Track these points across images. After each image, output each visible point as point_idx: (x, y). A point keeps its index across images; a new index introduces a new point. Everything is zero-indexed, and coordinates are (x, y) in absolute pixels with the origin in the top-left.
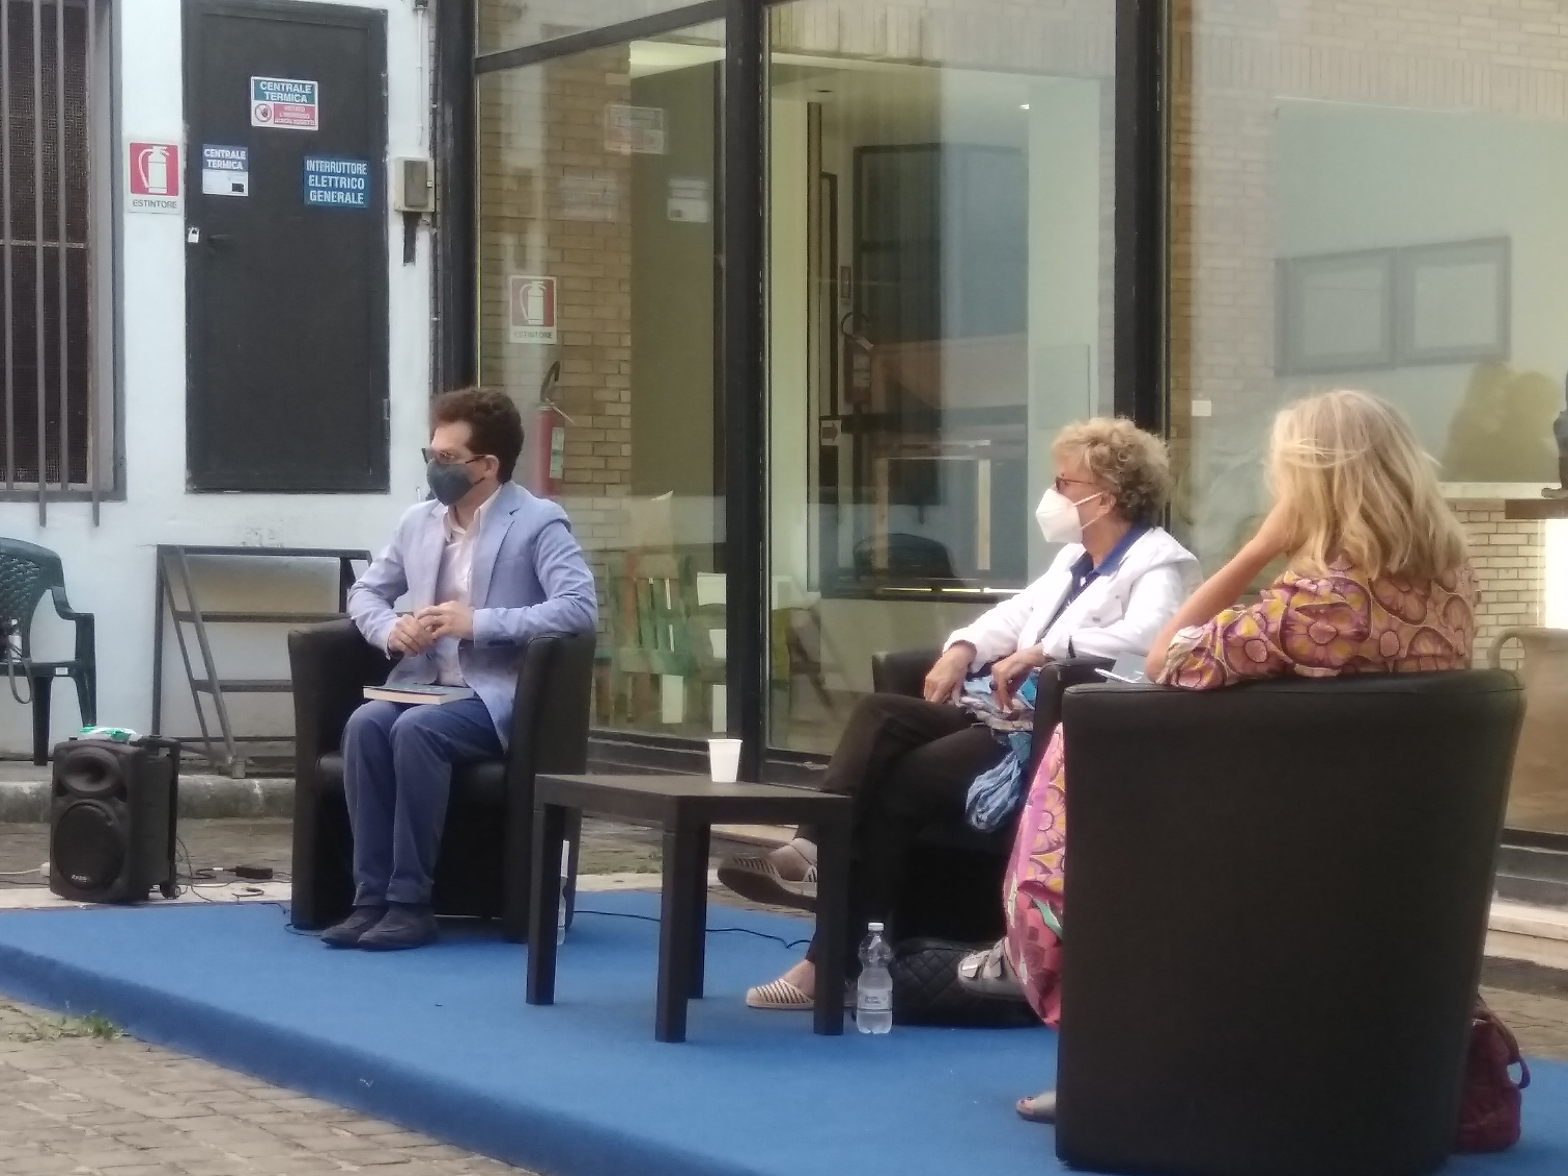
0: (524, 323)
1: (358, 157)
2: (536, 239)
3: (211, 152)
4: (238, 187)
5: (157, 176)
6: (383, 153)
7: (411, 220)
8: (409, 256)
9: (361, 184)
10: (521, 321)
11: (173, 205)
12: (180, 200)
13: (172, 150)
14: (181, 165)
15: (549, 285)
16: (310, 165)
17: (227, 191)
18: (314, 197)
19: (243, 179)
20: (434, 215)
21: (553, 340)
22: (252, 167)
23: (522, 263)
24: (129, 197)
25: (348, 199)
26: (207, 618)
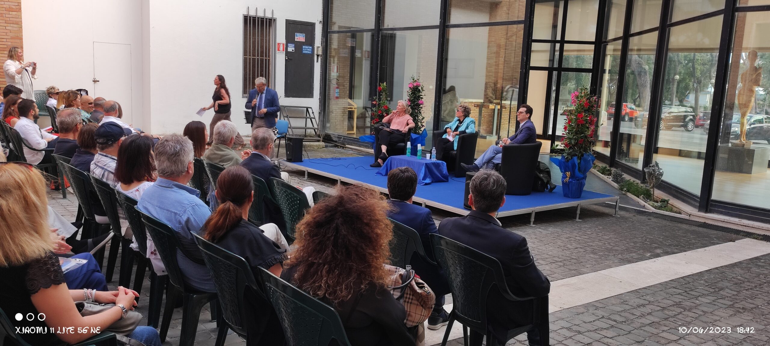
0: (334, 72)
1: (311, 46)
2: (336, 59)
3: (289, 45)
4: (293, 50)
5: (281, 48)
6: (314, 45)
7: (318, 56)
8: (317, 62)
9: (311, 50)
10: (333, 72)
11: (283, 53)
12: (284, 52)
13: (284, 44)
14: (285, 47)
15: (338, 66)
16: (304, 47)
17: (292, 51)
18: (304, 52)
19: (294, 49)
20: (321, 55)
21: (338, 75)
22: (295, 47)
23: (334, 63)
24: (277, 51)
25: (309, 52)
26: (289, 117)
